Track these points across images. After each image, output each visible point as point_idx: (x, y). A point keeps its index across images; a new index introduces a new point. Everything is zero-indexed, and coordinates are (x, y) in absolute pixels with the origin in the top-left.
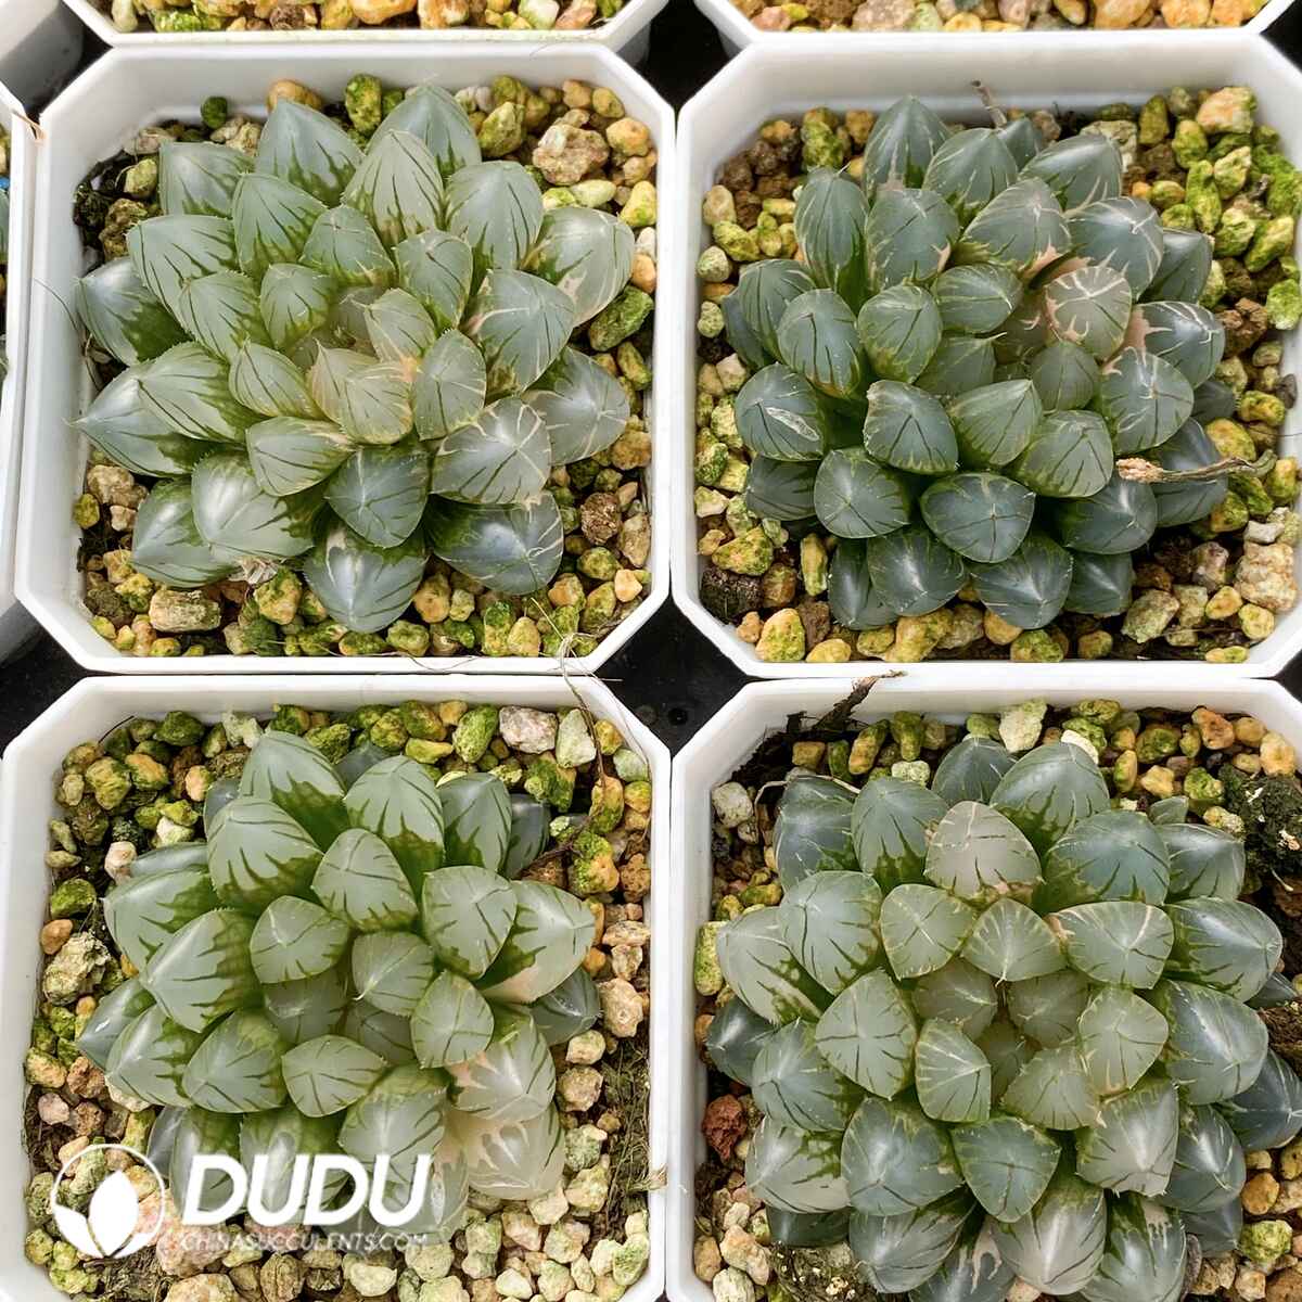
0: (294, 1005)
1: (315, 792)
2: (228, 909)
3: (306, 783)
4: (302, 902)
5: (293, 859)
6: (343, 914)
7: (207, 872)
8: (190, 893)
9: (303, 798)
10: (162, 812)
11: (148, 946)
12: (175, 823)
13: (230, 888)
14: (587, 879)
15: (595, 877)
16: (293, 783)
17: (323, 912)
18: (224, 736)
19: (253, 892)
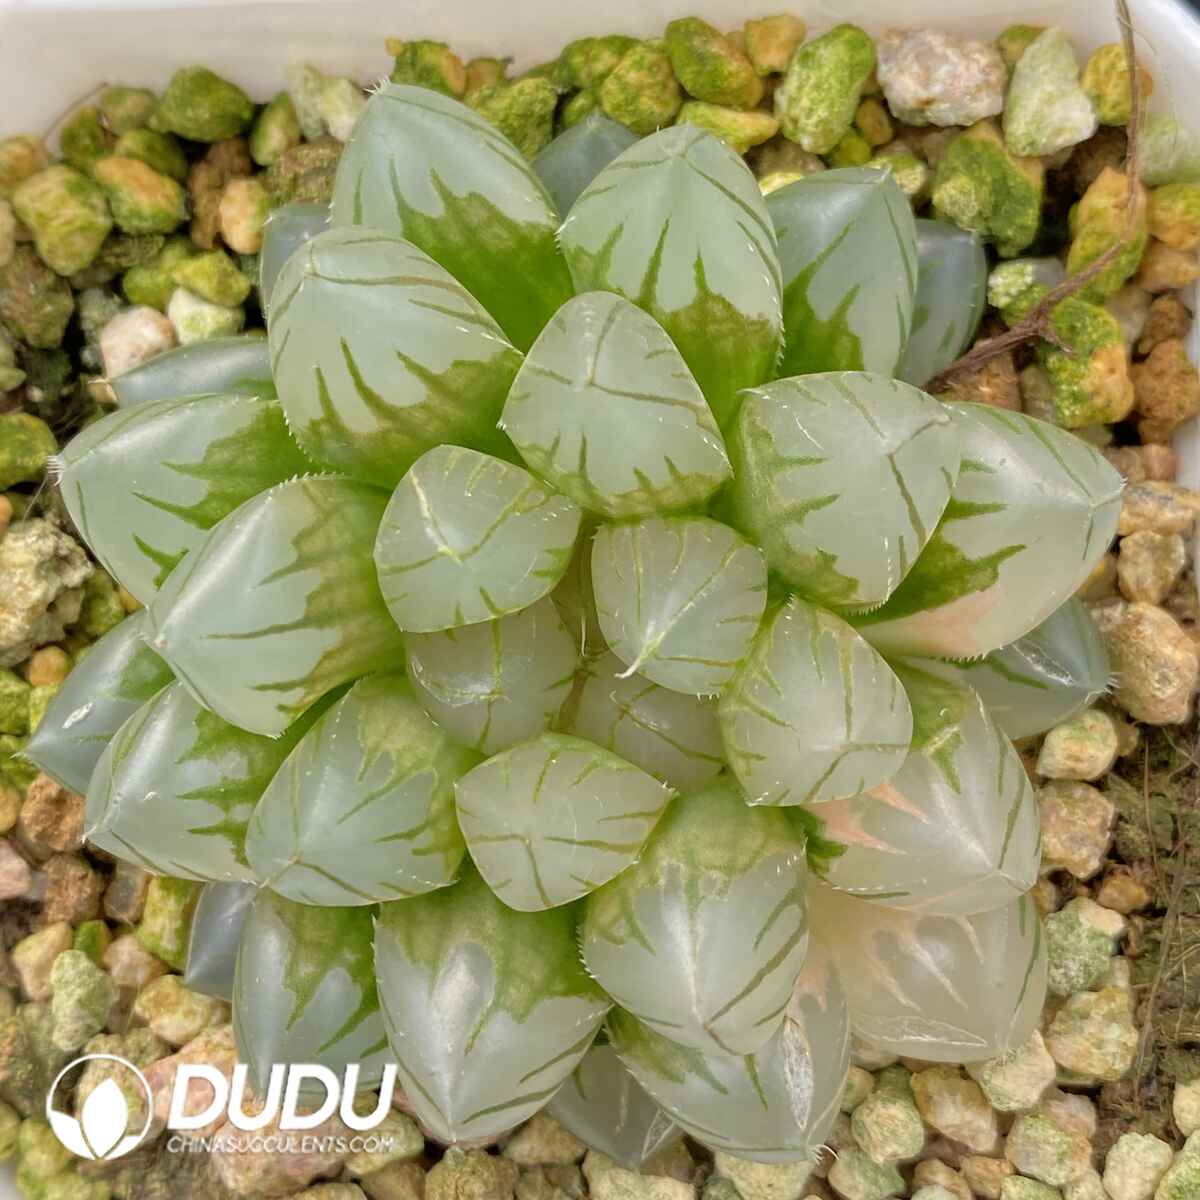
0: (477, 679)
1: (496, 216)
2: (322, 476)
3: (474, 197)
4: (484, 457)
5: (457, 364)
6: (575, 483)
7: (274, 396)
8: (240, 441)
9: (469, 231)
10: (177, 277)
11: (157, 557)
12: (205, 300)
13: (324, 429)
14: (1076, 398)
15: (1096, 393)
16: (448, 197)
17: (528, 479)
18: (293, 118)
19: (370, 438)
